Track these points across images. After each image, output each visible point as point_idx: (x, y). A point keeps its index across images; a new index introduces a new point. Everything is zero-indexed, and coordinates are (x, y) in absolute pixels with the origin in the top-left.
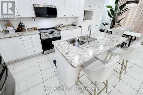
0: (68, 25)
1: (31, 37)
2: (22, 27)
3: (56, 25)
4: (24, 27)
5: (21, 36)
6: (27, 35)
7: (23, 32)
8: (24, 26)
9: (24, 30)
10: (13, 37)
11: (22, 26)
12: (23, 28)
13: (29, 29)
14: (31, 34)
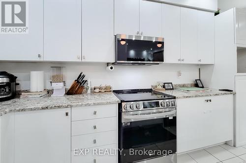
0: (184, 86)
1: (95, 113)
2: (81, 84)
3: (154, 84)
4: (85, 85)
5: (71, 106)
6: (86, 105)
7: (81, 96)
8: (86, 81)
9: (84, 90)
10: (51, 108)
11: (84, 81)
12: (83, 87)
13: (95, 89)
14: (98, 104)
